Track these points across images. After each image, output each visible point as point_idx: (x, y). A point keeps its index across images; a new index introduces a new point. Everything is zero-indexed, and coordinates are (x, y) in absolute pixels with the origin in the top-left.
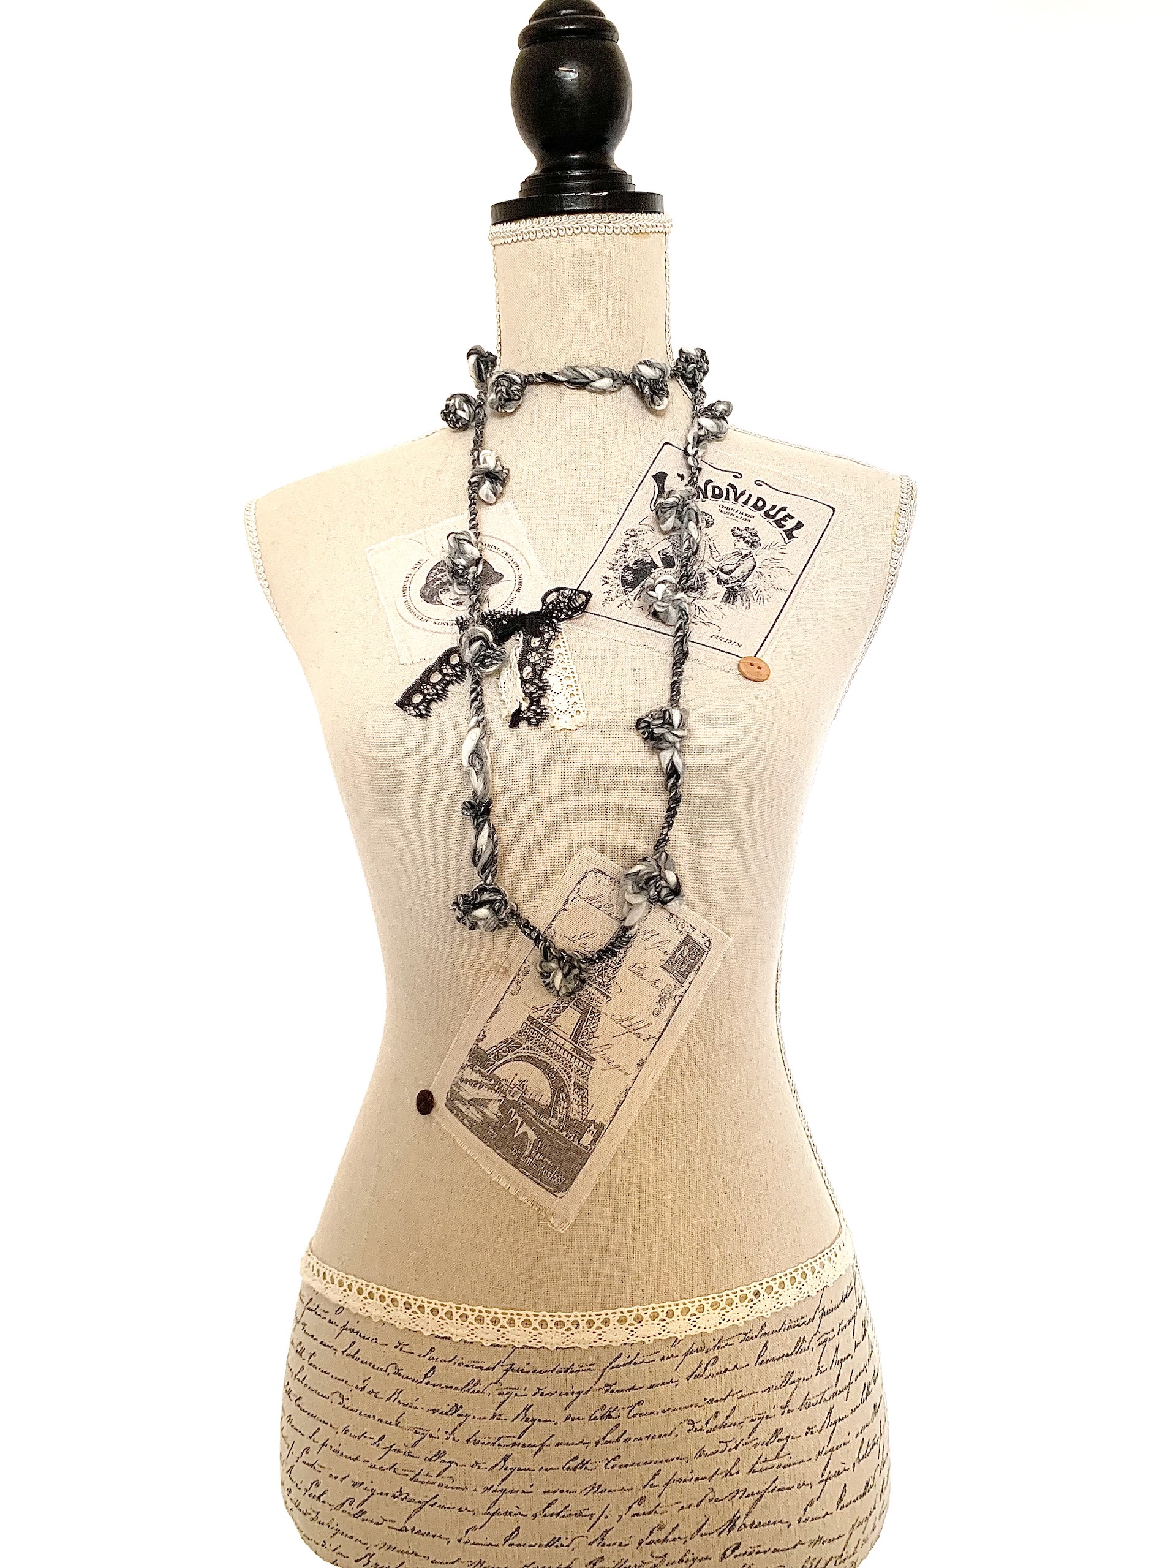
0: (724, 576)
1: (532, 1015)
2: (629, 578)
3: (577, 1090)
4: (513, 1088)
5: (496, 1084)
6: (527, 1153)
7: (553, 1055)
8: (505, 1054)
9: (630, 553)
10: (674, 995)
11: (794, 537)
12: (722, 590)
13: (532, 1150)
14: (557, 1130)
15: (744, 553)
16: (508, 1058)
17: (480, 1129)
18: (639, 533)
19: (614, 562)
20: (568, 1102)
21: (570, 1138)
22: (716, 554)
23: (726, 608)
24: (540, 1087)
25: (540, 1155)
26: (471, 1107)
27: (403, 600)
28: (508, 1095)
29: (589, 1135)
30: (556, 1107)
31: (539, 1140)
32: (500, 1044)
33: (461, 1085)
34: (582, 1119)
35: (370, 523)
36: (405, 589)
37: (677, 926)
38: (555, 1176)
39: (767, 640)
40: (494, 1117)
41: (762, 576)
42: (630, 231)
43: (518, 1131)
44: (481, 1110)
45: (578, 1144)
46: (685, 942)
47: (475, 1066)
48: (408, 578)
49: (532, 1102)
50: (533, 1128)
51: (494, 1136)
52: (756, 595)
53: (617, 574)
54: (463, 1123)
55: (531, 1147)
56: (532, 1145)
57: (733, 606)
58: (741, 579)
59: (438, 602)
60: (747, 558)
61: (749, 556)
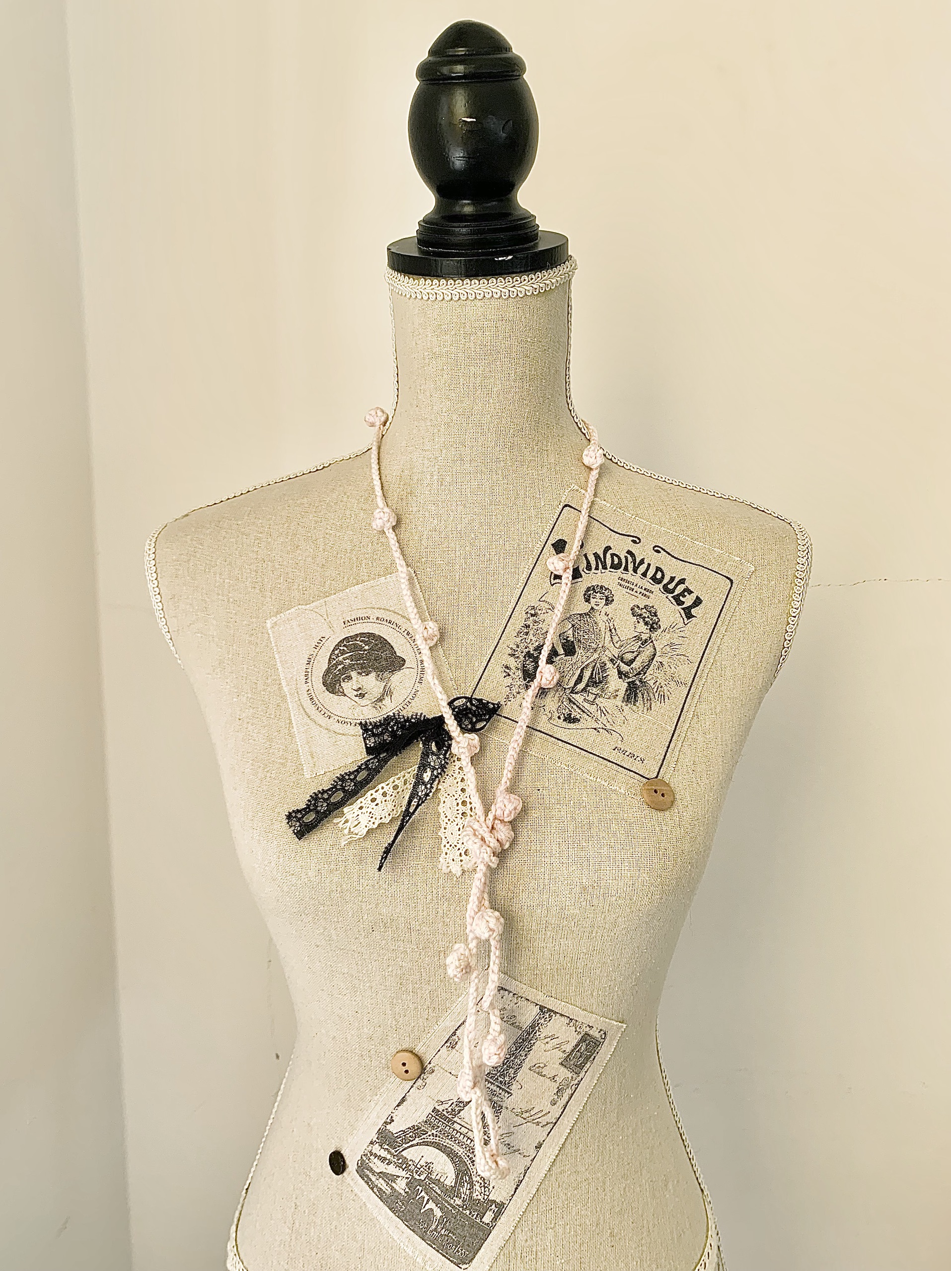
1: (437, 1108)
2: (531, 667)
4: (419, 1169)
5: (404, 1164)
6: (434, 1227)
7: (457, 1142)
8: (411, 1139)
9: (531, 637)
10: (571, 1085)
11: (694, 616)
13: (437, 1226)
14: (461, 1209)
15: (644, 637)
16: (414, 1142)
17: (391, 1200)
18: (539, 612)
19: (514, 647)
20: (472, 1184)
21: (473, 1216)
22: (616, 639)
23: (626, 708)
24: (445, 1170)
25: (445, 1231)
26: (381, 1179)
27: (305, 687)
28: (415, 1174)
29: (491, 1213)
30: (460, 1188)
31: (444, 1217)
32: (407, 1130)
33: (370, 1158)
34: (484, 1199)
35: (270, 586)
36: (307, 673)
37: (576, 1028)
38: (459, 1250)
39: (669, 750)
40: (402, 1192)
41: (662, 667)
42: (534, 293)
43: (425, 1206)
44: (390, 1182)
45: (481, 1222)
46: (583, 1040)
47: (384, 1145)
48: (310, 659)
49: (437, 1182)
50: (438, 1205)
51: (403, 1209)
52: (656, 692)
53: (518, 663)
54: (373, 1191)
55: (437, 1223)
56: (437, 1221)
57: (634, 707)
58: (641, 671)
59: (341, 692)
60: (646, 644)
61: (649, 642)
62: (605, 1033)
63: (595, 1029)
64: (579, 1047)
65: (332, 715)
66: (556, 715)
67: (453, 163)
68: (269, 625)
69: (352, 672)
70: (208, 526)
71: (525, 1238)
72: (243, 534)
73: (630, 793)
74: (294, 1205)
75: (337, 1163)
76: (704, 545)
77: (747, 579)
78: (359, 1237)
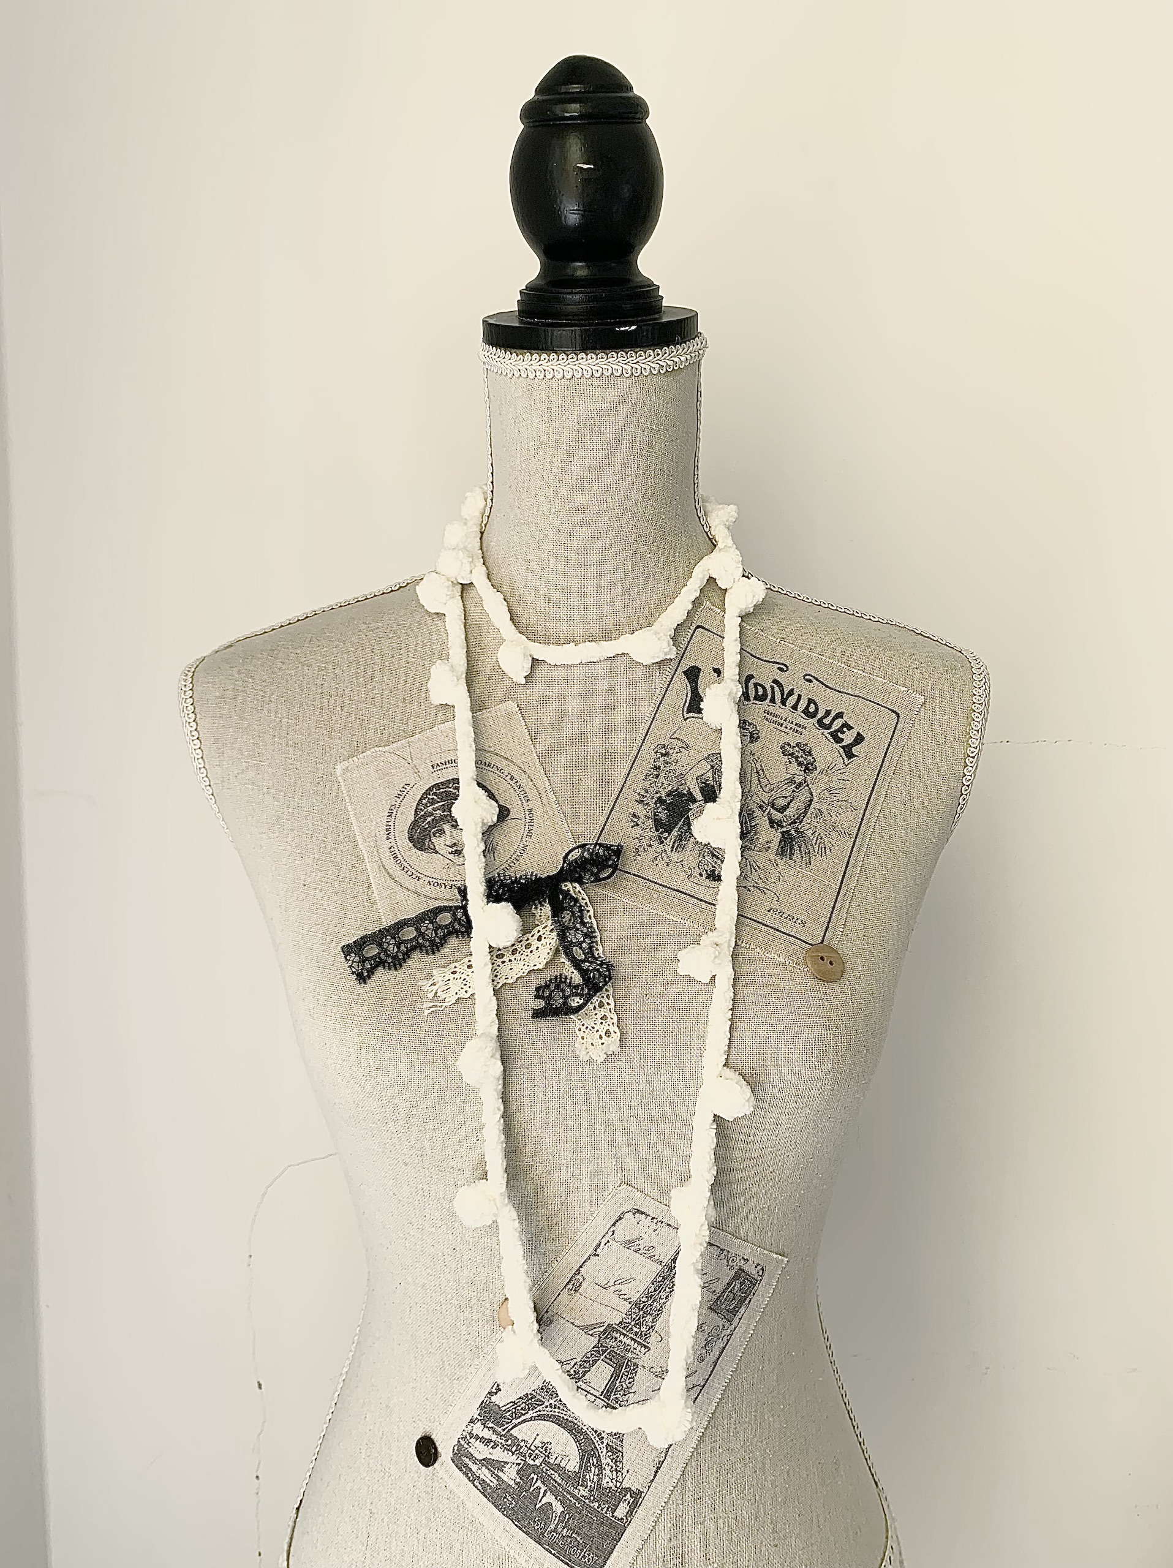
0: (777, 816)
2: (663, 815)
3: (610, 1454)
4: (534, 1451)
5: (514, 1445)
6: (553, 1527)
8: (523, 1412)
9: (662, 780)
10: (722, 1335)
11: (855, 756)
12: (776, 836)
13: (557, 1525)
14: (587, 1501)
15: (798, 780)
16: (527, 1416)
17: (496, 1495)
18: (671, 751)
19: (642, 792)
20: (601, 1468)
21: (602, 1510)
22: (764, 782)
23: (781, 862)
24: (566, 1451)
25: (568, 1530)
26: (484, 1468)
27: (387, 844)
28: (528, 1458)
29: (625, 1504)
30: (586, 1473)
31: (566, 1512)
32: (518, 1400)
33: (470, 1441)
34: (616, 1487)
35: (339, 726)
36: (388, 827)
37: (728, 1261)
38: (586, 1555)
39: (835, 911)
40: (512, 1483)
41: (821, 815)
42: (661, 371)
43: (541, 1500)
44: (496, 1472)
45: (613, 1516)
46: (736, 1277)
47: (488, 1422)
48: (392, 810)
49: (558, 1468)
50: (558, 1498)
51: (513, 1505)
52: (816, 844)
53: (647, 810)
54: (474, 1485)
55: (557, 1520)
56: (557, 1518)
57: (790, 862)
58: (797, 818)
59: (431, 849)
60: (801, 788)
61: (804, 785)
62: (762, 1269)
63: (751, 1262)
64: (732, 1286)
65: (422, 876)
66: (697, 872)
67: (566, 217)
68: (339, 771)
69: (444, 825)
70: (260, 656)
71: (669, 1536)
72: (303, 664)
73: (791, 962)
74: (368, 1512)
75: (427, 1451)
76: (864, 674)
77: (916, 713)
78: (457, 1546)
